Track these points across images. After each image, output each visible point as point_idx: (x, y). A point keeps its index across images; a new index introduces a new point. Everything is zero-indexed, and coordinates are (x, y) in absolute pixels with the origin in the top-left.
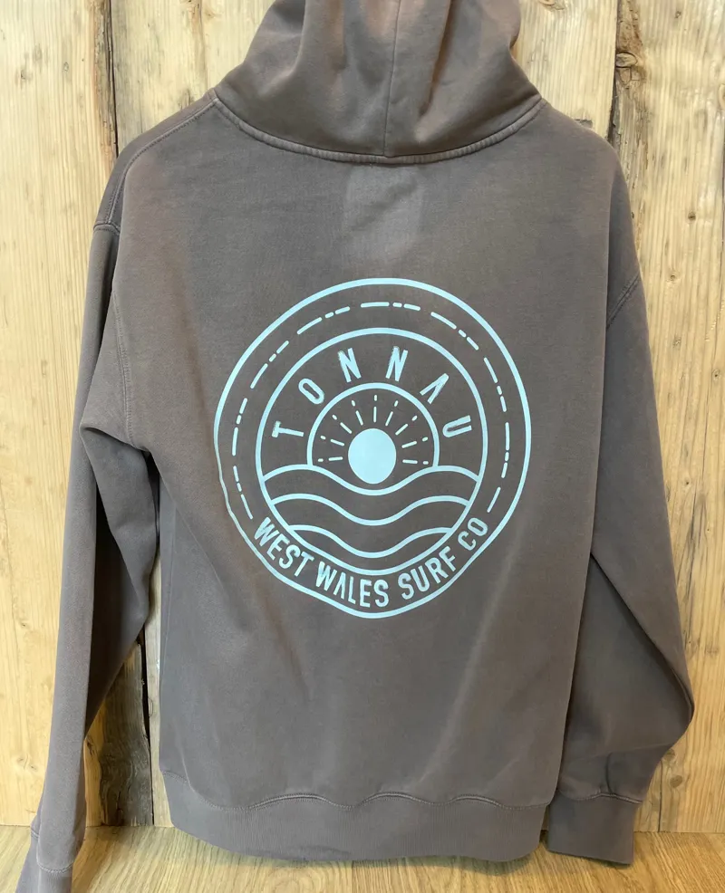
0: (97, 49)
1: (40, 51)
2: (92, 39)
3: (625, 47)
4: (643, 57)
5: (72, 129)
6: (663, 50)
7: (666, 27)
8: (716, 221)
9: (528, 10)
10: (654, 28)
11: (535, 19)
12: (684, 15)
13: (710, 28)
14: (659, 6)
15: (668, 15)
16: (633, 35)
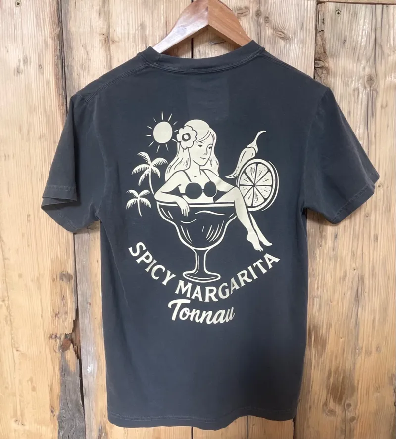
0: (56, 58)
1: (27, 59)
2: (54, 53)
3: (319, 58)
4: (328, 63)
5: (44, 98)
6: (337, 58)
7: (339, 48)
8: (365, 141)
9: (272, 40)
10: (333, 48)
11: (275, 44)
12: (347, 41)
13: (360, 48)
14: (335, 37)
15: (340, 42)
16: (323, 52)
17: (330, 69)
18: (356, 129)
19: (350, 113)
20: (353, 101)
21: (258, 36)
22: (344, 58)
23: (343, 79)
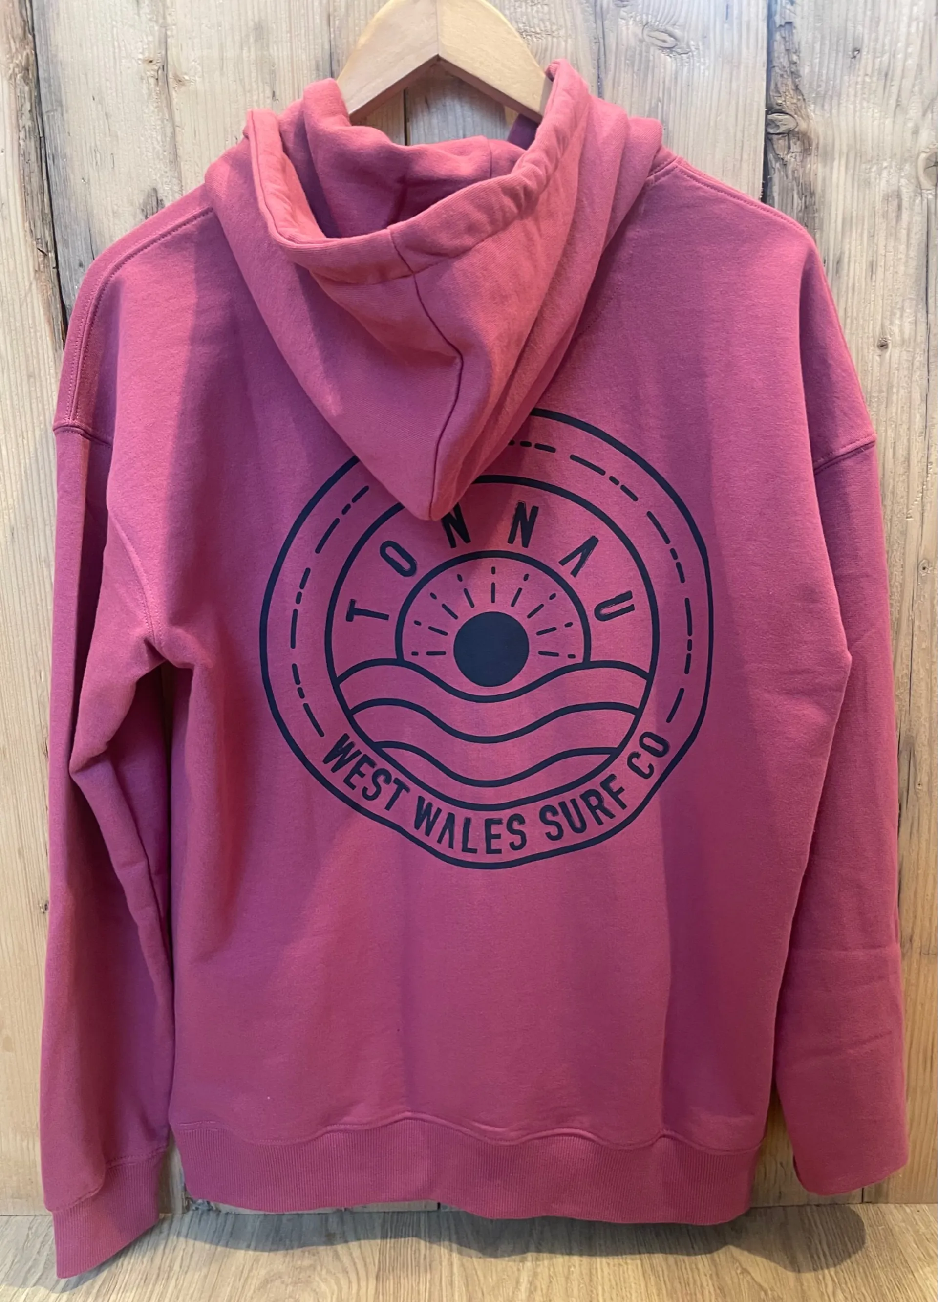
0: (22, 135)
2: (14, 121)
3: (779, 105)
4: (807, 117)
6: (835, 102)
7: (839, 72)
8: (918, 351)
9: (637, 57)
10: (820, 74)
11: (647, 68)
12: (864, 52)
13: (903, 71)
14: (827, 42)
15: (841, 54)
16: (791, 86)
17: (813, 136)
18: (893, 314)
19: (872, 267)
20: (882, 234)
21: (595, 47)
22: (854, 103)
23: (851, 165)
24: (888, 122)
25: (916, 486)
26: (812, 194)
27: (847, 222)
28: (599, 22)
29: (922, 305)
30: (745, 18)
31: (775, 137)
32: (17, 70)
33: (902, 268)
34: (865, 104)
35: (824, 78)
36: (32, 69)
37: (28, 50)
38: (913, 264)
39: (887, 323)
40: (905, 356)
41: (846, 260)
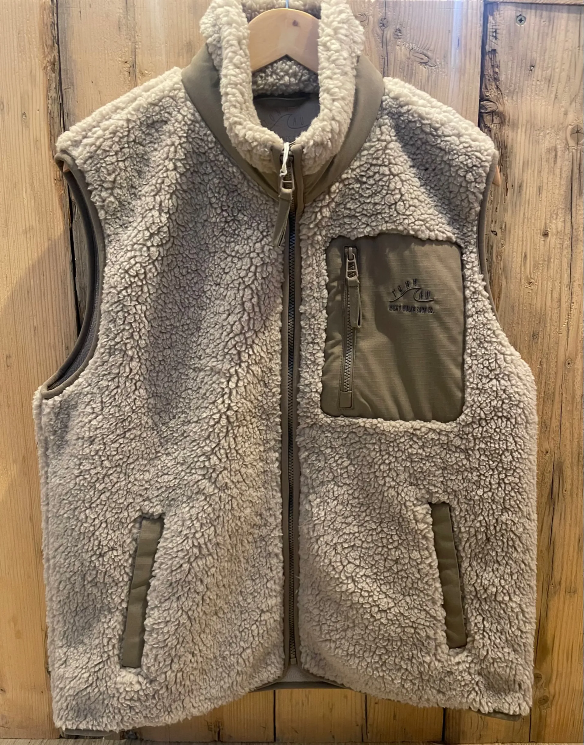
0: (50, 102)
2: (45, 93)
3: (487, 96)
4: (503, 104)
6: (519, 97)
7: (522, 79)
8: (566, 238)
9: (406, 67)
10: (511, 80)
11: (412, 74)
12: (536, 68)
13: (559, 78)
14: (515, 61)
15: (523, 68)
16: (494, 86)
17: (506, 114)
18: (551, 217)
19: (540, 189)
20: (546, 170)
21: (382, 61)
22: (530, 96)
23: (528, 132)
24: (550, 108)
25: (564, 316)
26: (506, 147)
27: (526, 164)
28: (385, 47)
29: (568, 212)
30: (468, 47)
31: (485, 115)
32: (48, 64)
33: (557, 192)
34: (537, 97)
35: (513, 82)
36: (57, 63)
37: (56, 52)
38: (563, 188)
39: (548, 221)
40: (559, 241)
41: (525, 185)
